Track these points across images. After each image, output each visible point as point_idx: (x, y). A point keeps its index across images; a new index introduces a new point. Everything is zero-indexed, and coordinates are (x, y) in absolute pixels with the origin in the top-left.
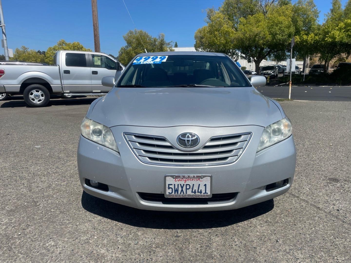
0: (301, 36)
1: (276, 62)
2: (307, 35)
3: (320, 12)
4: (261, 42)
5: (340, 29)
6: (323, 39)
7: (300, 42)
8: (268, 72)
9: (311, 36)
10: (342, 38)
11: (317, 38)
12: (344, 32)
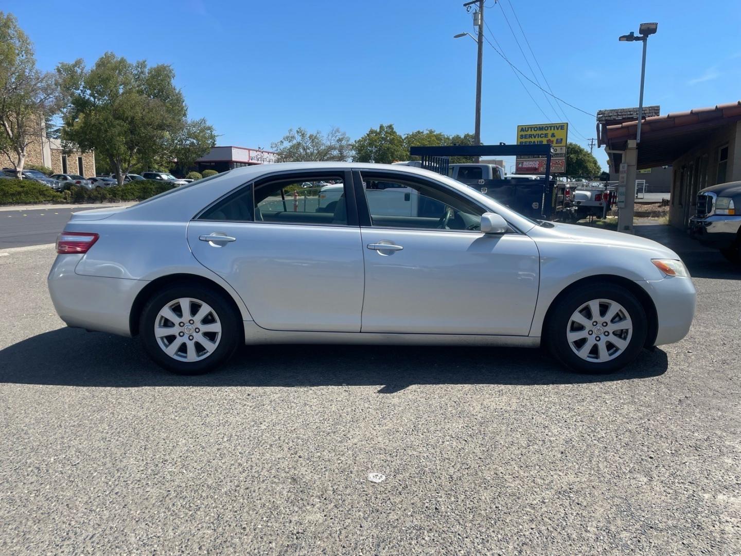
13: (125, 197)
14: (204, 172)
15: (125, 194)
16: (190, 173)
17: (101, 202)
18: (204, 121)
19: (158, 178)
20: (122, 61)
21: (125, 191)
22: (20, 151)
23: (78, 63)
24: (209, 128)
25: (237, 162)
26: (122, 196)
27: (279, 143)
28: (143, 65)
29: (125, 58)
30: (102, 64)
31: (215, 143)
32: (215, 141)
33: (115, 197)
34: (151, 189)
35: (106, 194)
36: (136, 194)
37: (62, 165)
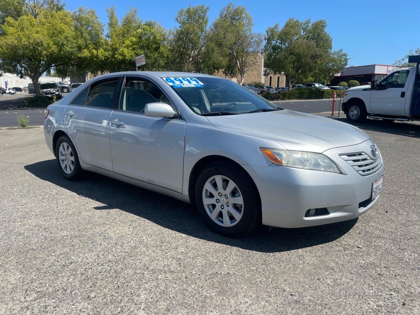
0: (90, 51)
1: (61, 78)
2: (96, 50)
3: (104, 25)
4: (44, 53)
5: (128, 47)
6: (113, 56)
7: (89, 56)
8: (50, 90)
9: (101, 51)
10: (132, 56)
11: (107, 54)
12: (131, 50)
13: (289, 97)
14: (349, 82)
15: (290, 95)
16: (341, 83)
17: (277, 100)
18: (341, 50)
19: (313, 86)
20: (297, 21)
21: (290, 94)
22: (242, 75)
23: (276, 26)
24: (345, 55)
25: (378, 74)
26: (288, 97)
27: (401, 60)
28: (308, 22)
29: (298, 20)
30: (287, 25)
31: (347, 63)
32: (347, 62)
33: (284, 97)
34: (305, 93)
35: (280, 96)
36: (296, 95)
37: (269, 81)
